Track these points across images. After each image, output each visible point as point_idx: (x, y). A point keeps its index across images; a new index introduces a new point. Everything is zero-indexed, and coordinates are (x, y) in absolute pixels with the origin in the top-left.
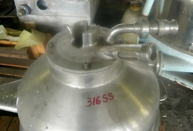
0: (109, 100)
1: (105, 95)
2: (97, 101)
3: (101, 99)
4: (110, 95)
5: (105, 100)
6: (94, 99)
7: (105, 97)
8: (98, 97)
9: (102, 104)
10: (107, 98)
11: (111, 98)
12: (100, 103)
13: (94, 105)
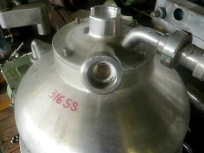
0: (69, 107)
1: (70, 100)
2: (59, 99)
3: (64, 101)
4: (75, 104)
5: (66, 105)
6: (59, 95)
7: (69, 102)
8: (63, 97)
9: (60, 106)
10: (69, 105)
11: (74, 108)
12: (59, 103)
13: (54, 100)
